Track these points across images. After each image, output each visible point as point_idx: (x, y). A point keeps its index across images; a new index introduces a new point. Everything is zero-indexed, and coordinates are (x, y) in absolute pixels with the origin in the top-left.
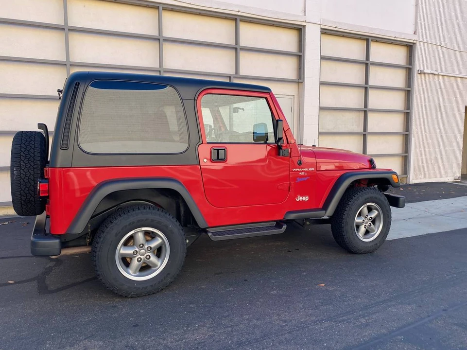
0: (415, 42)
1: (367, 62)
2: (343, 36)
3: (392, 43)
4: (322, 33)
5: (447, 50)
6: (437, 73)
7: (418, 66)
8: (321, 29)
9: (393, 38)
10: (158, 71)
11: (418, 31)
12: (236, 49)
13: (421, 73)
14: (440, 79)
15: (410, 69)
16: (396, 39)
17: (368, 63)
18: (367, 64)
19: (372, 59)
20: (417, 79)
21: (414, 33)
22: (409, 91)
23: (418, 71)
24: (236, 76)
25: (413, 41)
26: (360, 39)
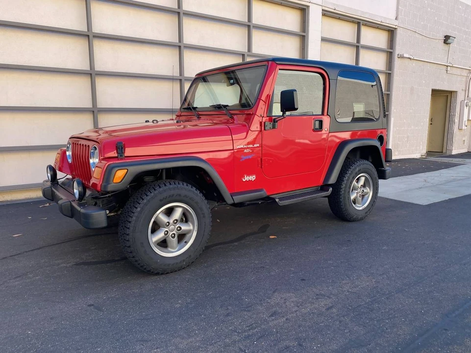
0: (396, 27)
1: (358, 44)
2: (339, 19)
3: (377, 28)
4: (324, 15)
5: (421, 37)
6: (413, 58)
7: (398, 50)
8: (323, 10)
9: (380, 23)
10: (177, 46)
11: (400, 17)
12: (249, 26)
13: (401, 57)
14: (414, 63)
15: (391, 53)
16: (382, 23)
17: (359, 46)
18: (357, 47)
19: (363, 42)
20: (397, 62)
21: (396, 19)
22: (389, 74)
23: (398, 55)
24: (249, 53)
25: (394, 27)
26: (353, 22)
